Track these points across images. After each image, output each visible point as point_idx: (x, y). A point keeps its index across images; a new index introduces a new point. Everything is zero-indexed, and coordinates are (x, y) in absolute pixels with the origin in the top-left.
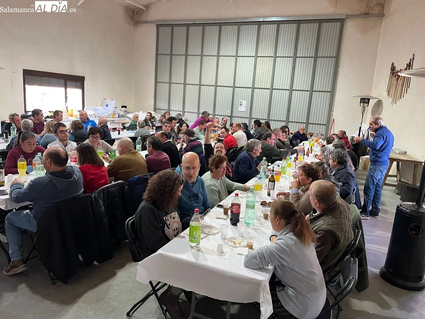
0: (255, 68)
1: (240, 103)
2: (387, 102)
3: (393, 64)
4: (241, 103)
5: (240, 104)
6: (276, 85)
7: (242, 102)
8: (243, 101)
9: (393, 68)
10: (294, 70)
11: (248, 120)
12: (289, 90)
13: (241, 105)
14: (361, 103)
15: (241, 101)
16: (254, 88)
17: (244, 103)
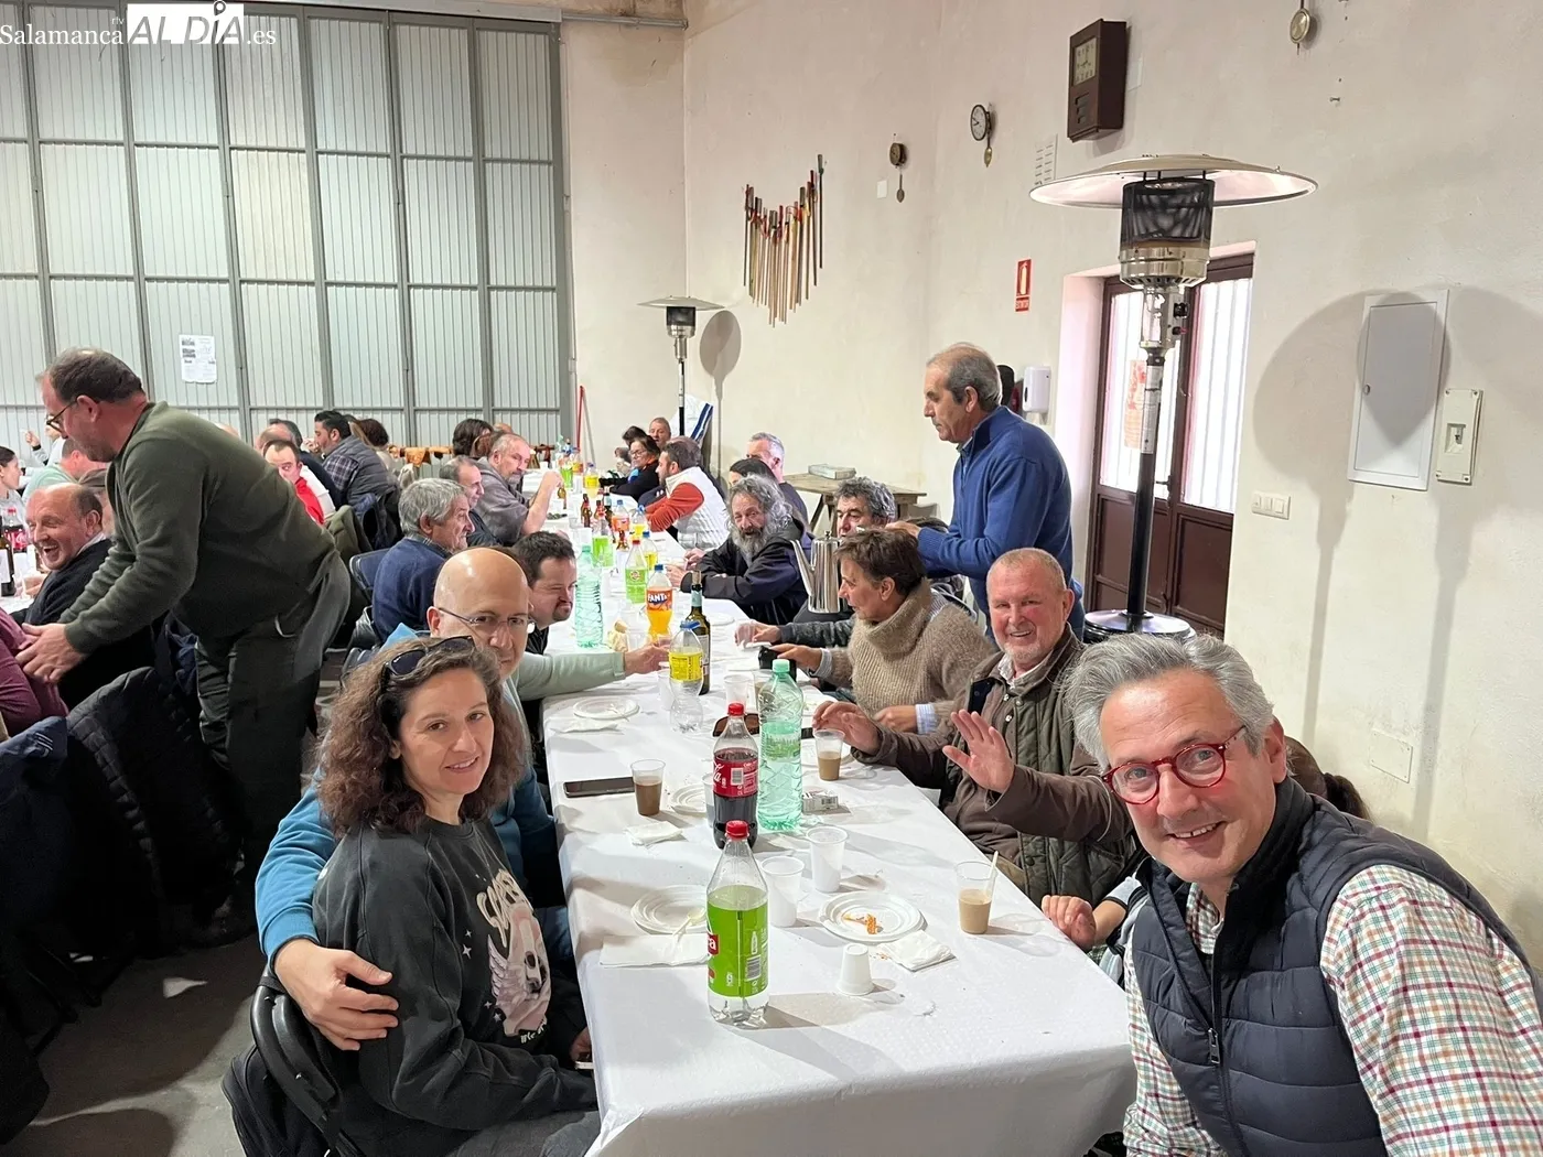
0: (229, 194)
1: (182, 347)
2: (751, 318)
3: (749, 191)
4: (190, 347)
5: (184, 351)
6: (339, 268)
7: (193, 344)
8: (194, 338)
9: (753, 207)
10: (401, 206)
11: (236, 416)
12: (395, 286)
13: (190, 354)
14: (669, 323)
15: (186, 337)
16: (242, 282)
17: (205, 345)
